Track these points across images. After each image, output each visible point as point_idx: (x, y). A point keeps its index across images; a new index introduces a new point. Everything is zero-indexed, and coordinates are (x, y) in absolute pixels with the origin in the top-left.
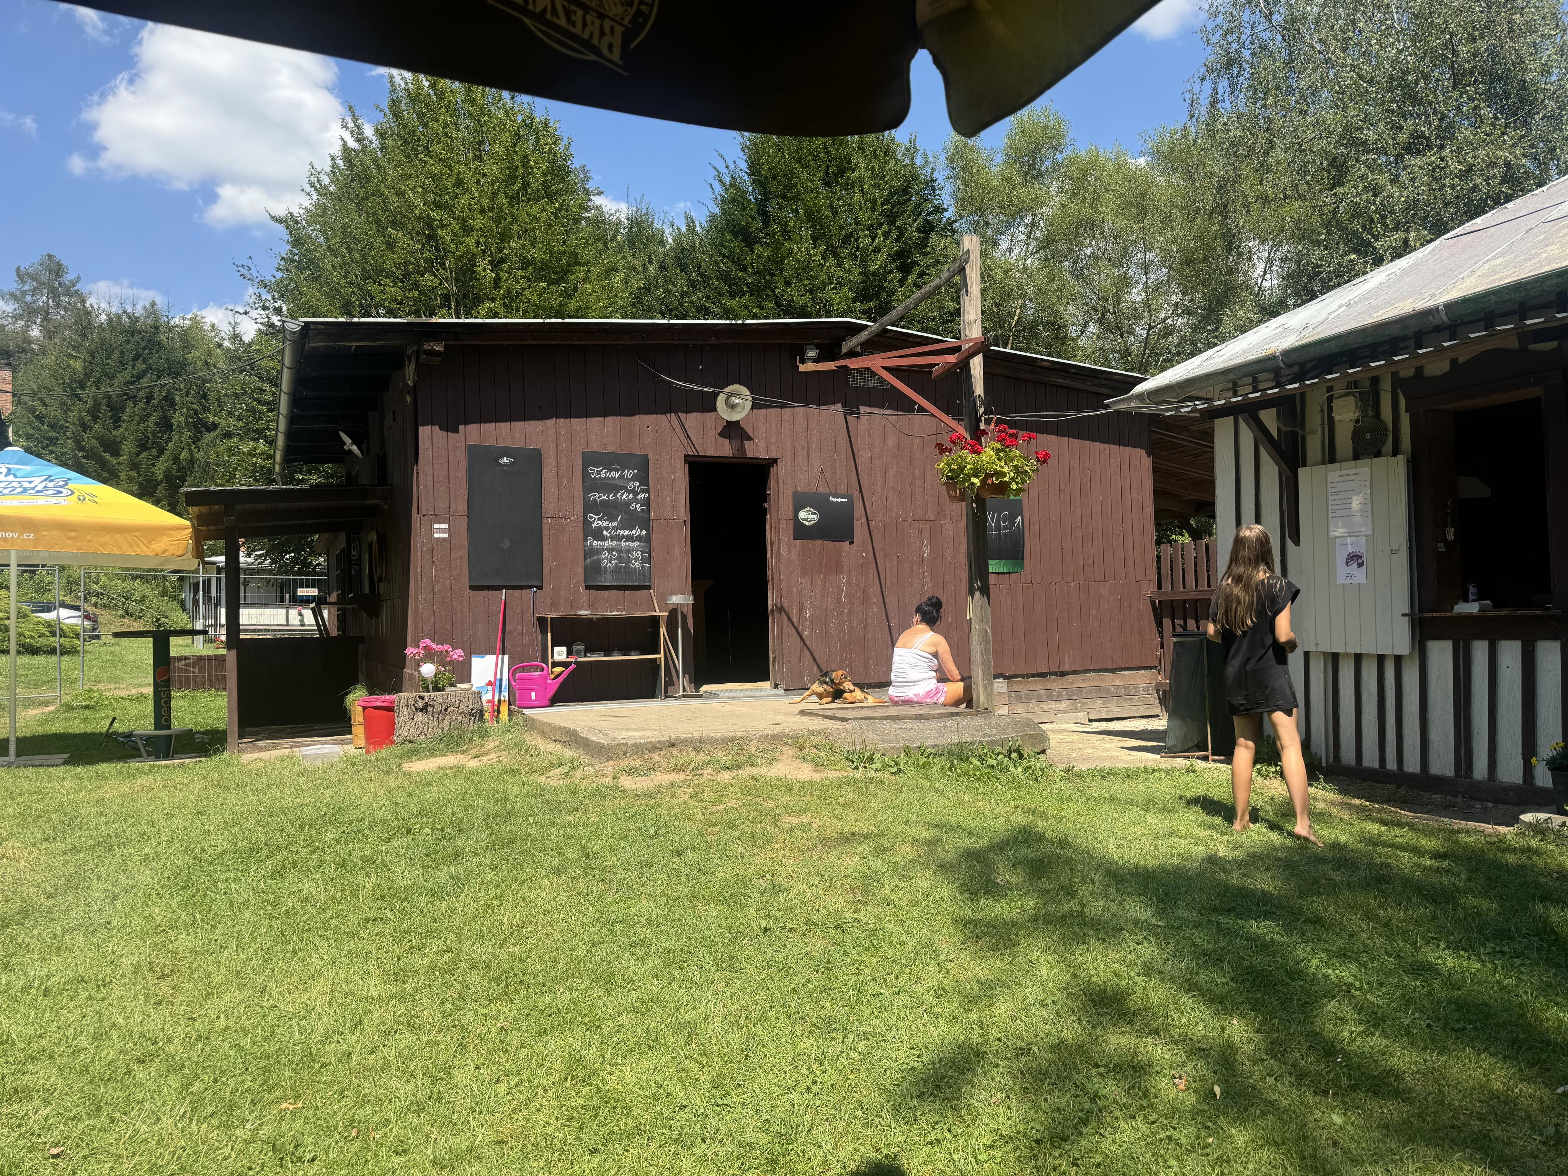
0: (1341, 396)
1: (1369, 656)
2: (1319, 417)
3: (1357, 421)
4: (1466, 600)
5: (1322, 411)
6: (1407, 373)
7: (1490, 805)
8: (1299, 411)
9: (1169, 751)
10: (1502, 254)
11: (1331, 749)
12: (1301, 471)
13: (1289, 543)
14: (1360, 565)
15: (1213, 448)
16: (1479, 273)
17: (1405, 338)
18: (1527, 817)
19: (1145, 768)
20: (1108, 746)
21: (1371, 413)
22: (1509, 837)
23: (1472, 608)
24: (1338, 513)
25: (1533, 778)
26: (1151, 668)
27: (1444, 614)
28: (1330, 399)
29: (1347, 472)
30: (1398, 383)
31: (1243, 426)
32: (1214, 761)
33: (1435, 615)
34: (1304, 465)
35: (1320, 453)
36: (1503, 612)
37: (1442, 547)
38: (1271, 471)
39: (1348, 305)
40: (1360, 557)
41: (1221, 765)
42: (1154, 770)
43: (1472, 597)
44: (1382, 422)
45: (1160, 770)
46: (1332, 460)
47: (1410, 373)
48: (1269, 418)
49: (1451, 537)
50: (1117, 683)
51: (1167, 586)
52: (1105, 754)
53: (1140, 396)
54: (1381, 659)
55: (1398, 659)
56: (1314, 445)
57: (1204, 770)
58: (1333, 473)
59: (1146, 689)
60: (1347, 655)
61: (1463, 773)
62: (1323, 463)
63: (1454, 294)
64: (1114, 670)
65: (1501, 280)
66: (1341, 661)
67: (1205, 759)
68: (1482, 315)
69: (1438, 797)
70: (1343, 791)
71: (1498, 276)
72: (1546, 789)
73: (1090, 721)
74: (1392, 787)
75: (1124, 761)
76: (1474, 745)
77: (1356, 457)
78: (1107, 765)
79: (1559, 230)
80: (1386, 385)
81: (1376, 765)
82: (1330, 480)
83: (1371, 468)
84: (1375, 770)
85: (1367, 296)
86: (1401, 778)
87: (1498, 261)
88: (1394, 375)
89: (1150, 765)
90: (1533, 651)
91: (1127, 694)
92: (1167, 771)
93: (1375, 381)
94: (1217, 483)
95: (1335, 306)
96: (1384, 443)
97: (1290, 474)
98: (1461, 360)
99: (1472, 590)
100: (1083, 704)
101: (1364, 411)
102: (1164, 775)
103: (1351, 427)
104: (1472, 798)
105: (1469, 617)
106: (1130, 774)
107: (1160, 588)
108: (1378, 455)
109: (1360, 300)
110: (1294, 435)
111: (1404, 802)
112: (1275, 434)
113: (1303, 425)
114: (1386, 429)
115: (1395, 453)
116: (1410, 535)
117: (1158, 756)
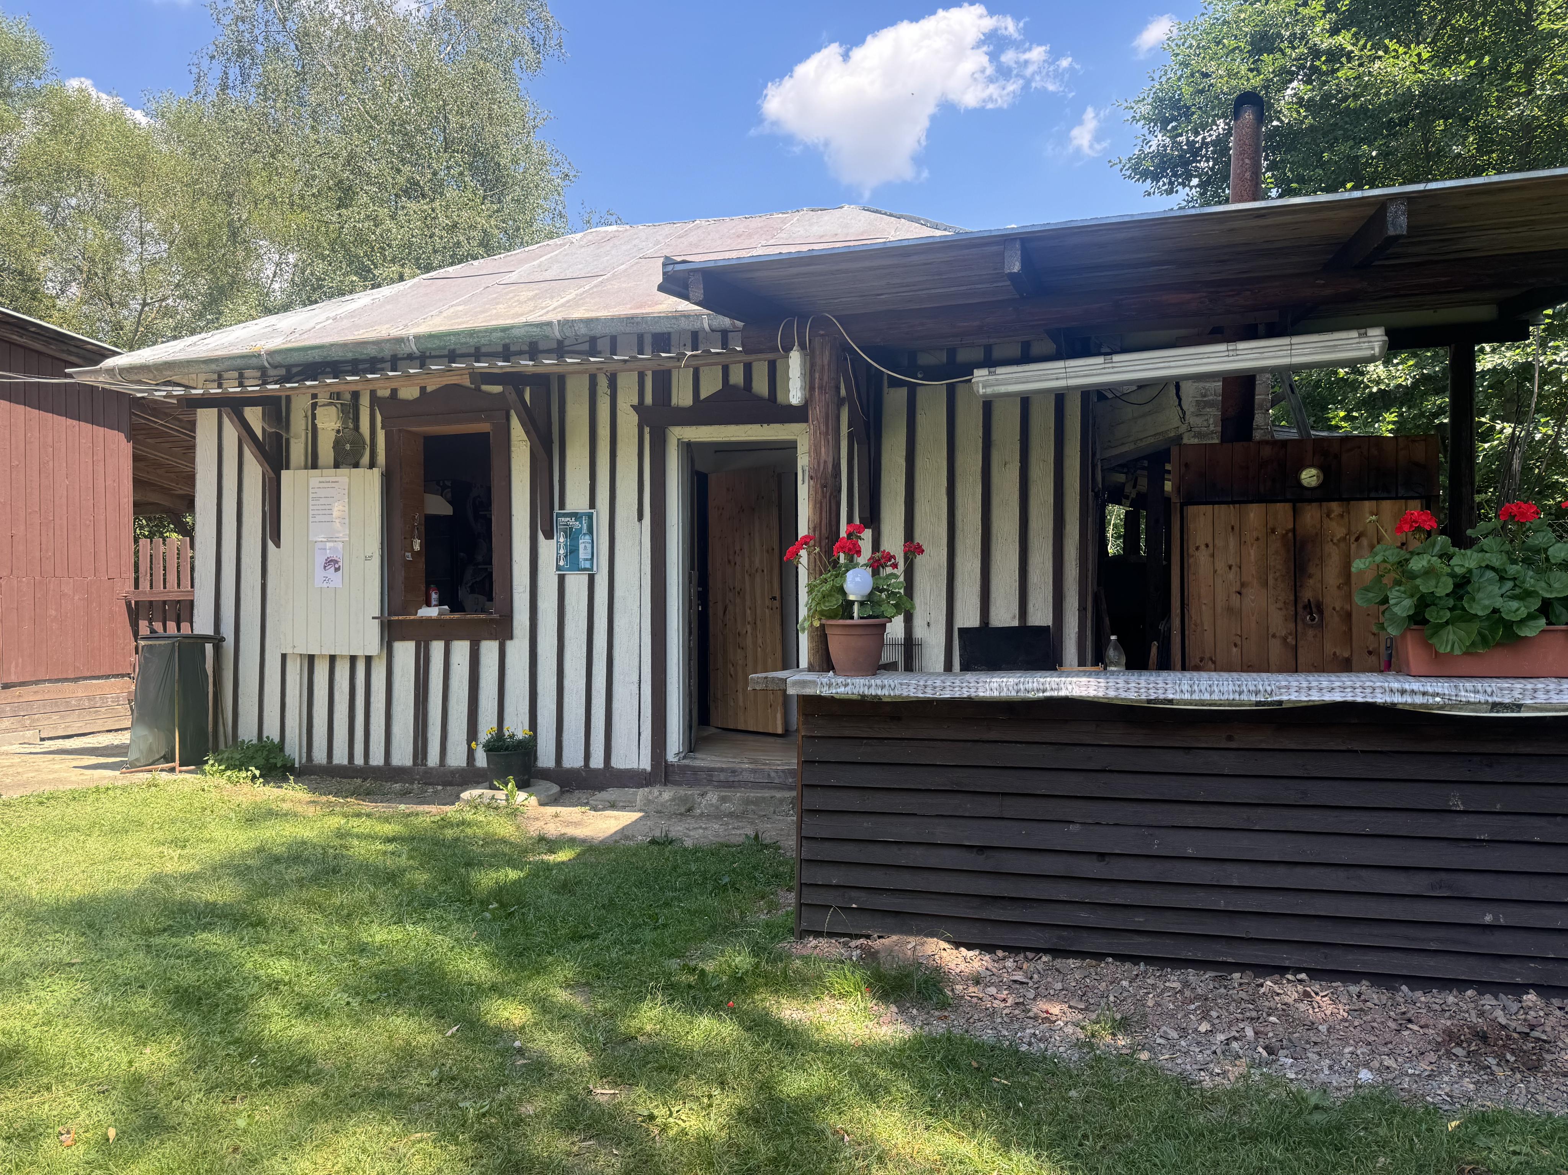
0: (324, 405)
1: (342, 657)
2: (303, 422)
3: (338, 431)
4: (429, 604)
5: (306, 416)
6: (384, 393)
7: (440, 788)
8: (284, 414)
9: (132, 767)
10: (464, 303)
11: (304, 750)
12: (284, 474)
13: (270, 544)
14: (337, 570)
15: (194, 438)
16: (445, 314)
17: (382, 360)
18: (465, 795)
19: (97, 787)
20: (57, 767)
21: (351, 426)
22: (449, 815)
23: (431, 612)
24: (318, 518)
25: (474, 760)
26: (123, 676)
27: (408, 617)
28: (314, 406)
29: (328, 479)
30: (375, 399)
31: (226, 421)
32: (180, 772)
33: (401, 618)
34: (288, 468)
35: (303, 458)
36: (456, 616)
37: (409, 556)
38: (254, 471)
39: (335, 319)
40: (336, 562)
41: (188, 776)
42: (108, 789)
43: (434, 602)
44: (361, 435)
45: (115, 788)
46: (315, 466)
47: (386, 393)
48: (254, 416)
49: (417, 547)
50: (80, 694)
51: (145, 585)
52: (51, 777)
53: (110, 371)
54: (353, 659)
55: (369, 659)
56: (297, 450)
57: (167, 783)
58: (314, 477)
59: (117, 700)
60: (322, 656)
61: (419, 762)
62: (306, 468)
63: (423, 329)
64: (76, 680)
65: (460, 324)
66: (317, 662)
67: (172, 770)
68: (446, 352)
69: (397, 786)
70: (313, 790)
71: (459, 320)
72: (483, 769)
73: (42, 739)
74: (359, 781)
75: (72, 782)
76: (429, 735)
77: (337, 466)
78: (48, 789)
79: (507, 293)
80: (365, 401)
81: (345, 762)
82: (311, 486)
83: (350, 478)
84: (345, 766)
85: (352, 314)
86: (367, 772)
87: (460, 308)
88: (373, 393)
89: (106, 783)
90: (478, 649)
91: (91, 706)
92: (124, 789)
93: (356, 395)
94: (198, 477)
95: (323, 317)
96: (362, 456)
97: (273, 475)
98: (429, 389)
99: (434, 596)
100: (34, 721)
101: (344, 422)
102: (118, 792)
103: (332, 436)
104: (426, 784)
105: (429, 621)
106: (76, 797)
107: (137, 586)
108: (356, 465)
109: (346, 317)
110: (279, 436)
111: (368, 794)
112: (259, 433)
113: (287, 428)
114: (364, 443)
115: (372, 465)
116: (382, 543)
117: (117, 773)
